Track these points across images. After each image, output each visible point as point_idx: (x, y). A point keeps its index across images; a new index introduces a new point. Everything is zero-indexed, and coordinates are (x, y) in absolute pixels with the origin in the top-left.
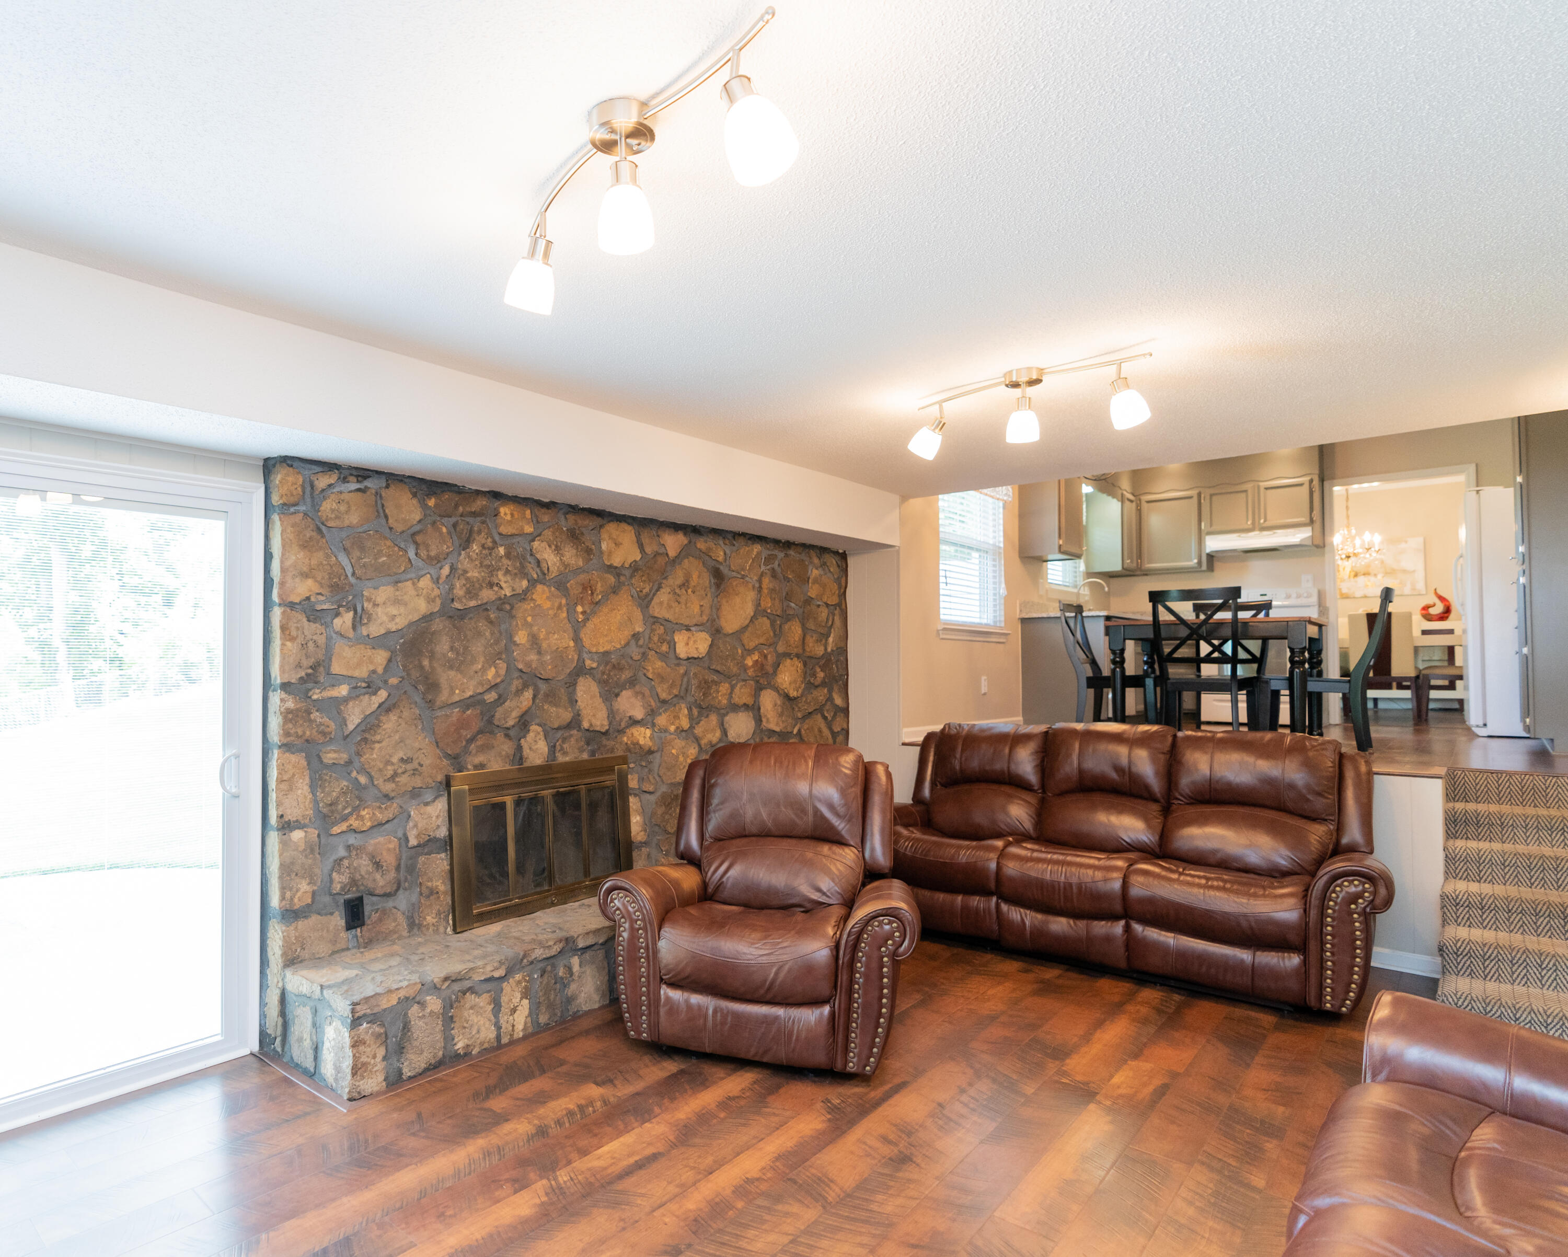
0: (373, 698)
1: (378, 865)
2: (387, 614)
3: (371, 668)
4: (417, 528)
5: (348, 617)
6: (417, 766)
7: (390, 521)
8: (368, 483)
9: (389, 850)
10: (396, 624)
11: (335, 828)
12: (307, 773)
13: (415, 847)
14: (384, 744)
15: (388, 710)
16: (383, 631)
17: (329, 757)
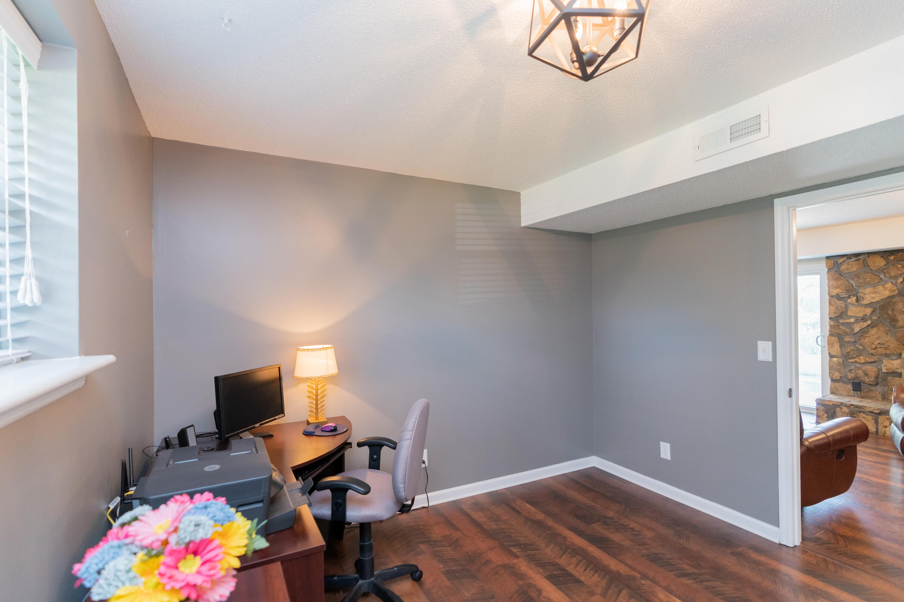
0: (865, 323)
1: (866, 375)
2: (870, 297)
3: (864, 314)
4: (885, 267)
5: (854, 299)
6: (887, 346)
7: (871, 267)
8: (860, 257)
9: (872, 371)
10: (875, 300)
11: (850, 360)
12: (838, 343)
13: (885, 373)
14: (870, 338)
15: (872, 327)
16: (869, 302)
17: (847, 339)
